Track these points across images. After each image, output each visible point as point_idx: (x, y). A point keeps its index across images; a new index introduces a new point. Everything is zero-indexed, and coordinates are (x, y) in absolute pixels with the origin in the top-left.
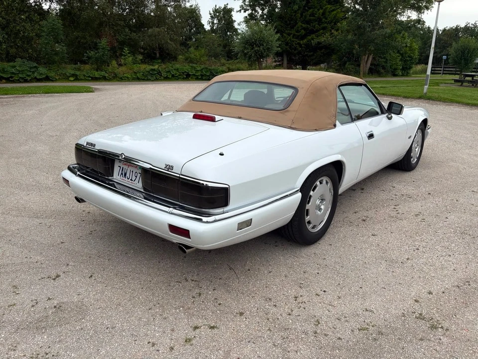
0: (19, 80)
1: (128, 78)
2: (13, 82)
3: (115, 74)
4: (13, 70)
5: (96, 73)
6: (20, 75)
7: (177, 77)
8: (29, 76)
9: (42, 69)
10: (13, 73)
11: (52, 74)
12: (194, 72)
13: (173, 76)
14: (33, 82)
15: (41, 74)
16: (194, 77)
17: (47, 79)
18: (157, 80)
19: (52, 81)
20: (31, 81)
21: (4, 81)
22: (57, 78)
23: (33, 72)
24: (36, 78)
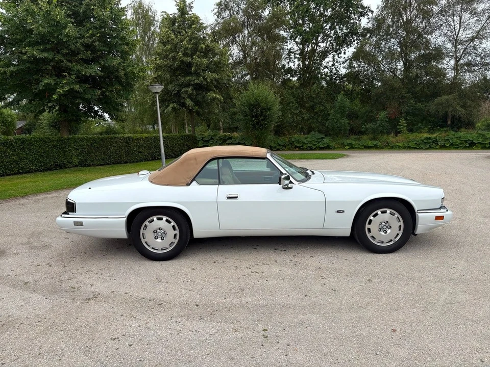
0: (307, 148)
1: (399, 146)
2: (303, 150)
3: (387, 143)
4: (305, 141)
5: (370, 142)
6: (309, 145)
7: (457, 145)
8: (315, 145)
9: (327, 140)
10: (304, 143)
11: (332, 144)
12: (481, 140)
13: (452, 144)
14: (316, 150)
15: (324, 144)
16: (479, 146)
17: (328, 148)
18: (430, 148)
19: (331, 149)
20: (315, 149)
21: (297, 149)
22: (336, 147)
23: (319, 142)
24: (319, 147)
